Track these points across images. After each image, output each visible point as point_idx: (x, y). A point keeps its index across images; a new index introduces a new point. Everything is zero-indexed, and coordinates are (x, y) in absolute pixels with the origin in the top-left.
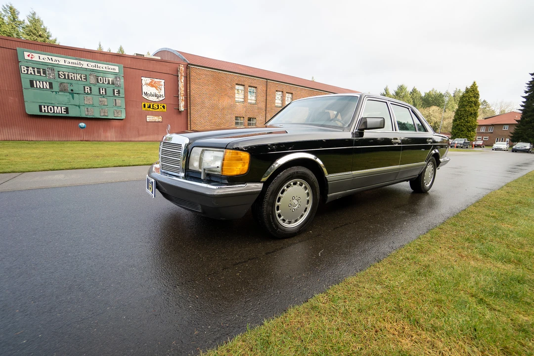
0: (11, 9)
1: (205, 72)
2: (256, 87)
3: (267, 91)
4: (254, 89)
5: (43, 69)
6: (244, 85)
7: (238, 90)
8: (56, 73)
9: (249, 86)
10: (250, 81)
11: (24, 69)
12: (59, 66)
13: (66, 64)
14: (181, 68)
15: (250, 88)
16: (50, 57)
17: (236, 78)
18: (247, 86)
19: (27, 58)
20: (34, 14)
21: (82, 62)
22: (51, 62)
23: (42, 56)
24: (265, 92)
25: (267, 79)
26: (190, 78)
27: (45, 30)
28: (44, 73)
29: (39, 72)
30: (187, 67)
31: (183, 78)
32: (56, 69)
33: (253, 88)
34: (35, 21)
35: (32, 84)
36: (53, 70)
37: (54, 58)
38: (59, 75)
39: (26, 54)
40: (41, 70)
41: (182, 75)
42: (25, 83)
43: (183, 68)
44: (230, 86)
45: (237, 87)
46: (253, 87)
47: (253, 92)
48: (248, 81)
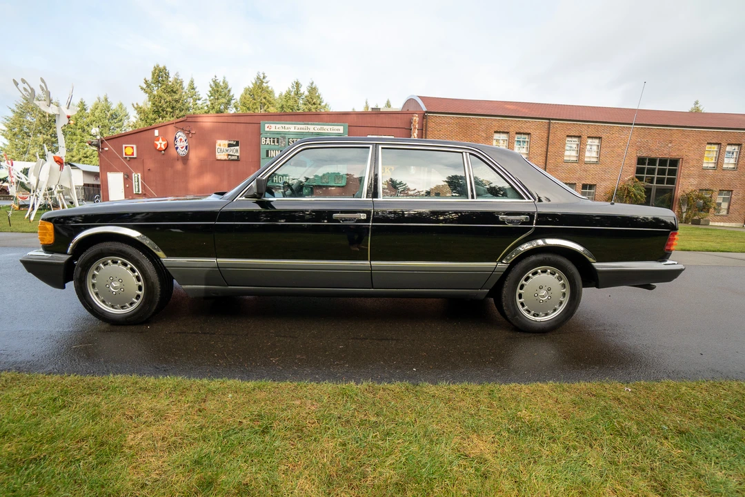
0: (297, 83)
1: (449, 120)
2: (529, 134)
3: (548, 137)
4: (526, 136)
5: (277, 138)
6: (507, 133)
7: (497, 140)
8: (287, 140)
9: (517, 133)
10: (519, 125)
11: (263, 140)
12: (289, 133)
13: (296, 130)
14: (415, 118)
15: (519, 136)
16: (283, 125)
17: (496, 123)
18: (513, 133)
19: (267, 129)
20: (312, 84)
21: (309, 126)
22: (284, 130)
23: (278, 126)
24: (545, 139)
25: (549, 119)
26: (426, 130)
27: (319, 97)
28: (278, 142)
29: (274, 142)
30: (424, 116)
31: (416, 131)
32: (287, 136)
33: (523, 136)
34: (313, 90)
35: (267, 155)
36: (284, 138)
37: (287, 126)
38: (289, 142)
39: (266, 125)
40: (276, 140)
41: (415, 128)
42: (263, 154)
43: (417, 119)
44: (485, 136)
45: (496, 136)
46: (524, 134)
47: (524, 142)
48: (514, 125)
